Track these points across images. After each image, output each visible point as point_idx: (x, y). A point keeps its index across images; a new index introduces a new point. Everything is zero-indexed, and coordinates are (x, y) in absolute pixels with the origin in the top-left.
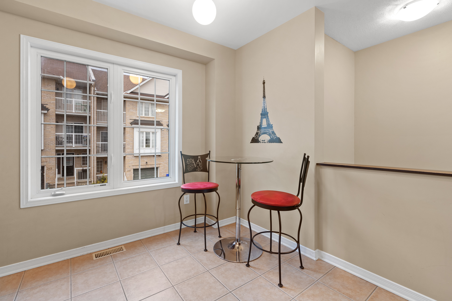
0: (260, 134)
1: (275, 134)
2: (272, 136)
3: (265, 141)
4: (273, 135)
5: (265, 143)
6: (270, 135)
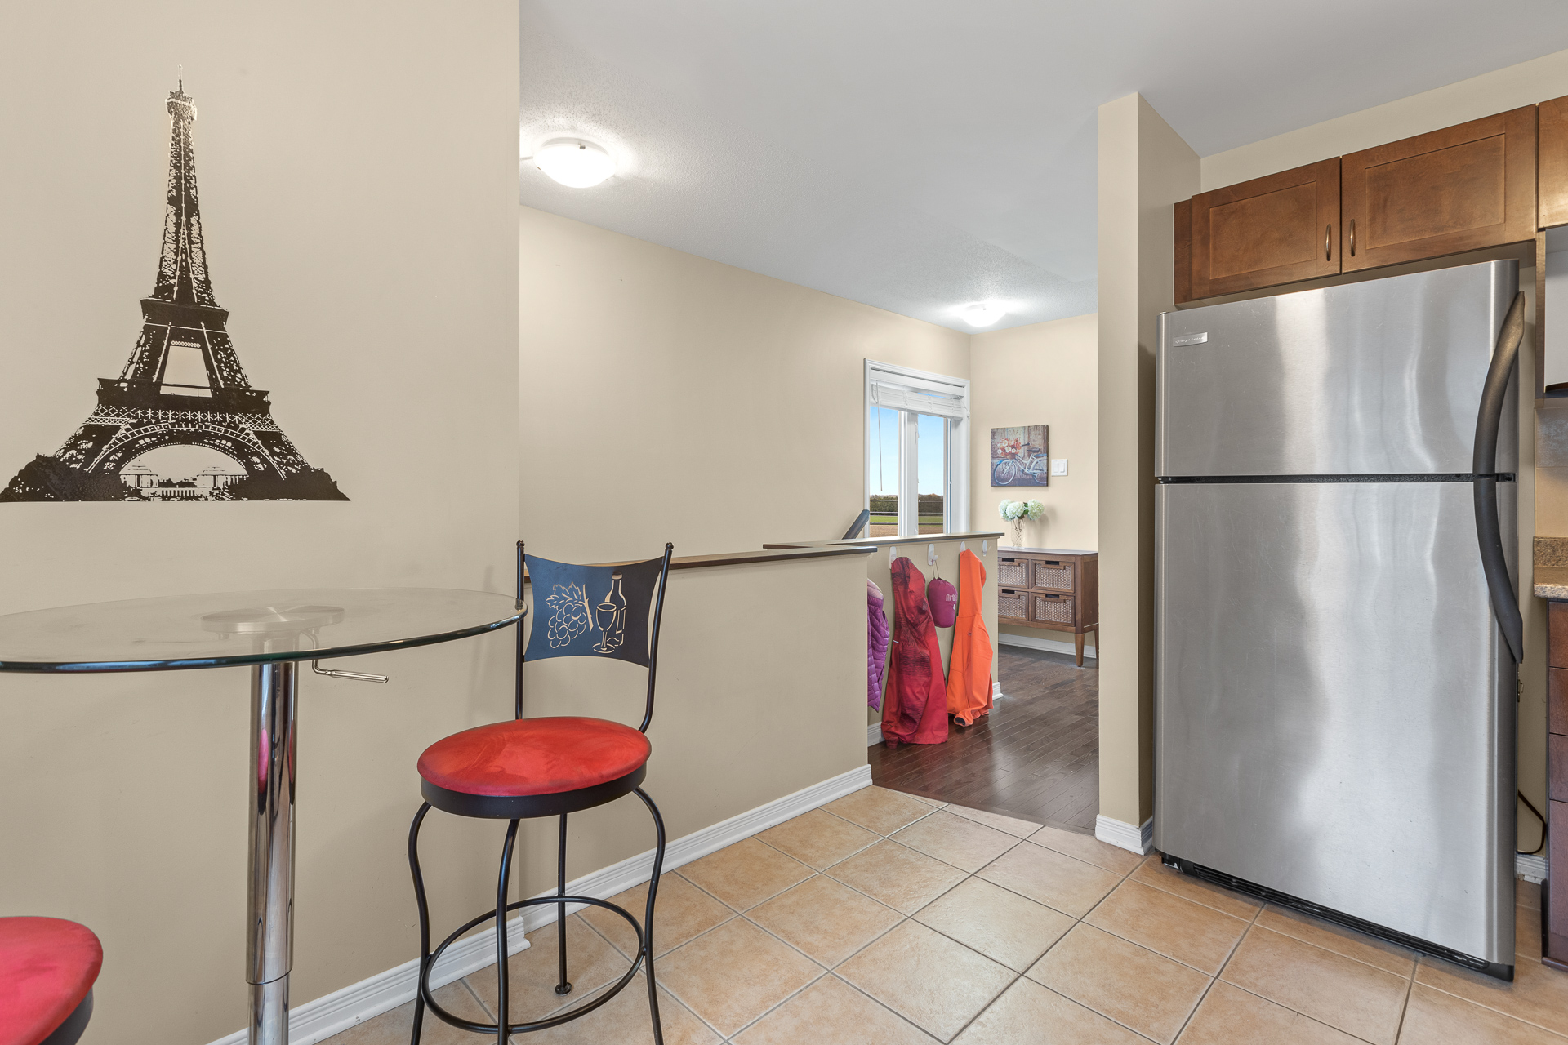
0: (136, 441)
1: (291, 451)
2: (264, 461)
3: (192, 485)
4: (273, 453)
5: (197, 498)
6: (240, 451)
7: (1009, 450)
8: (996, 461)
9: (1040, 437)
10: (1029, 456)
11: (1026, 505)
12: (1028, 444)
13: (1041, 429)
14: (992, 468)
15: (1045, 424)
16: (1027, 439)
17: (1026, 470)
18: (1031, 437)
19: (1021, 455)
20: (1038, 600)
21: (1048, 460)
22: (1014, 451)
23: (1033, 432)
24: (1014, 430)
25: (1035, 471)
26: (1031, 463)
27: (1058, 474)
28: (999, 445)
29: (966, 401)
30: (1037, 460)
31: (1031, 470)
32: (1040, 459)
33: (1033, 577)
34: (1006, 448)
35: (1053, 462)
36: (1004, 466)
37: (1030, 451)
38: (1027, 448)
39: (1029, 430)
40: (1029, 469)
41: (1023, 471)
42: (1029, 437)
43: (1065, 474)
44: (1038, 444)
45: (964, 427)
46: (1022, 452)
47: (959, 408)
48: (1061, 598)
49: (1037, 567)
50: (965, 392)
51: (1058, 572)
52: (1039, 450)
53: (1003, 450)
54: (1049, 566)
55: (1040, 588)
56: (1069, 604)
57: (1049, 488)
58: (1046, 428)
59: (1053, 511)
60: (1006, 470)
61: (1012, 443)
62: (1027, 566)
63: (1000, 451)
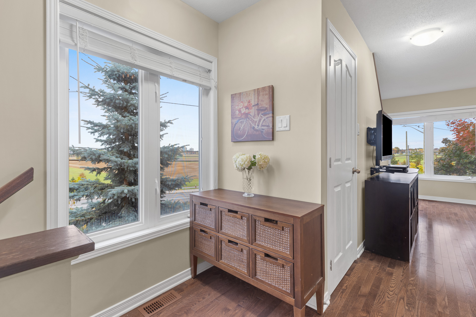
7: (243, 111)
8: (235, 121)
9: (267, 97)
10: (258, 114)
11: (254, 157)
12: (258, 104)
13: (267, 89)
14: (232, 127)
15: (270, 84)
16: (256, 100)
17: (256, 127)
18: (260, 98)
19: (252, 114)
20: (258, 257)
21: (273, 117)
22: (247, 111)
23: (261, 93)
24: (247, 93)
25: (263, 128)
26: (260, 120)
27: (281, 129)
28: (236, 107)
29: (214, 74)
30: (264, 118)
31: (260, 127)
32: (266, 116)
33: (253, 232)
34: (242, 110)
35: (278, 118)
36: (240, 124)
37: (259, 110)
38: (256, 107)
39: (258, 91)
40: (258, 126)
41: (254, 128)
42: (258, 98)
43: (288, 128)
44: (266, 104)
45: (213, 94)
46: (253, 111)
47: (209, 79)
48: (280, 261)
49: (257, 223)
50: (213, 67)
51: (277, 232)
52: (266, 109)
53: (240, 111)
54: (268, 224)
55: (260, 246)
56: (288, 268)
57: (275, 142)
58: (272, 89)
59: (278, 163)
60: (241, 128)
61: (246, 104)
62: (248, 220)
63: (237, 112)
